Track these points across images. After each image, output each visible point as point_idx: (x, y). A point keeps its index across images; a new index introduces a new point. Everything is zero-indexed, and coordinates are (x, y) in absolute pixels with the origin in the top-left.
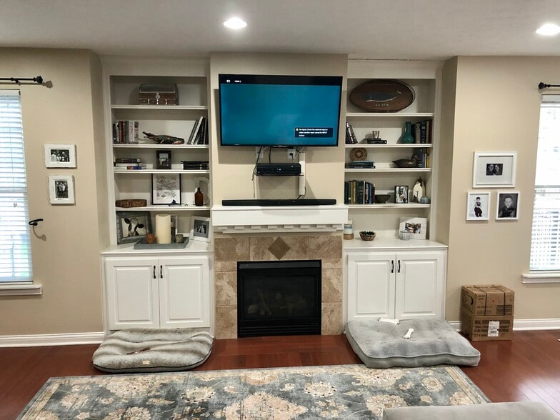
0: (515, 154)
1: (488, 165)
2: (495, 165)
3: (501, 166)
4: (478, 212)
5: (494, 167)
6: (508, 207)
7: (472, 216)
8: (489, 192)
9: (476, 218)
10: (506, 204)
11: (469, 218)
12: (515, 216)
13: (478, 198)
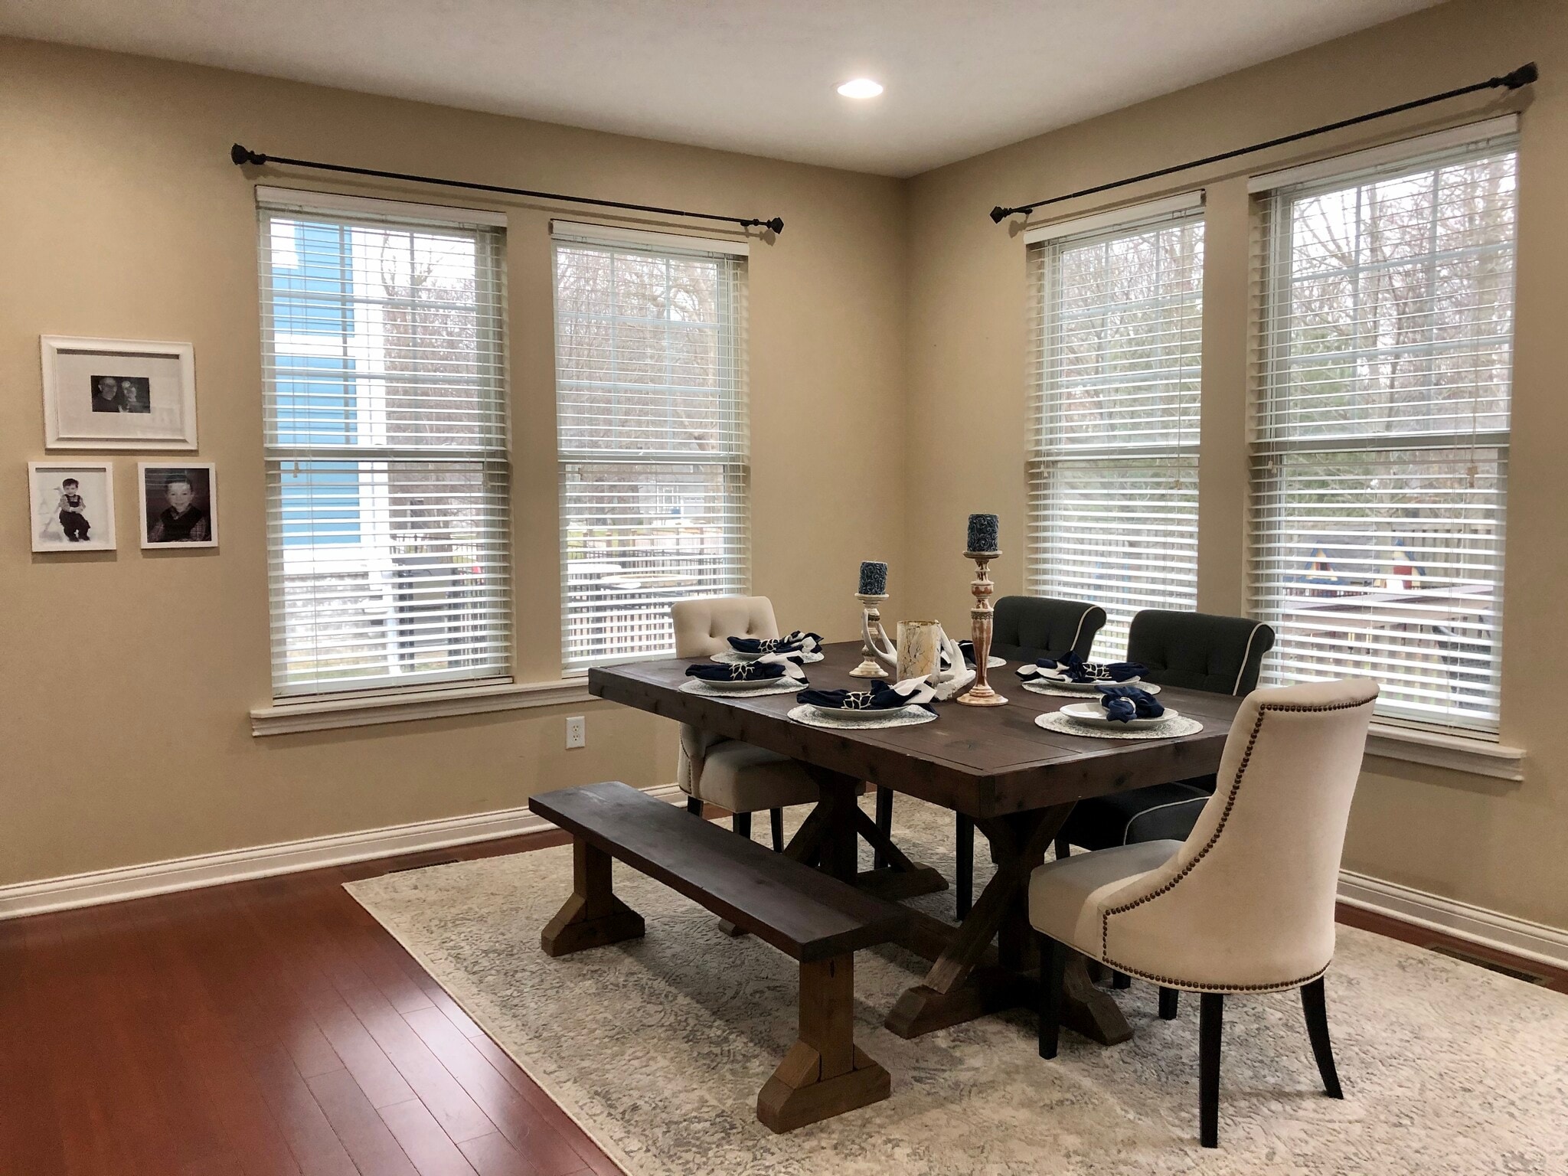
0: (185, 351)
1: (96, 381)
2: (119, 380)
3: (143, 385)
4: (74, 524)
5: (120, 387)
6: (181, 509)
7: (55, 537)
8: (107, 463)
9: (67, 545)
10: (174, 501)
11: (39, 546)
12: (207, 536)
13: (69, 482)
